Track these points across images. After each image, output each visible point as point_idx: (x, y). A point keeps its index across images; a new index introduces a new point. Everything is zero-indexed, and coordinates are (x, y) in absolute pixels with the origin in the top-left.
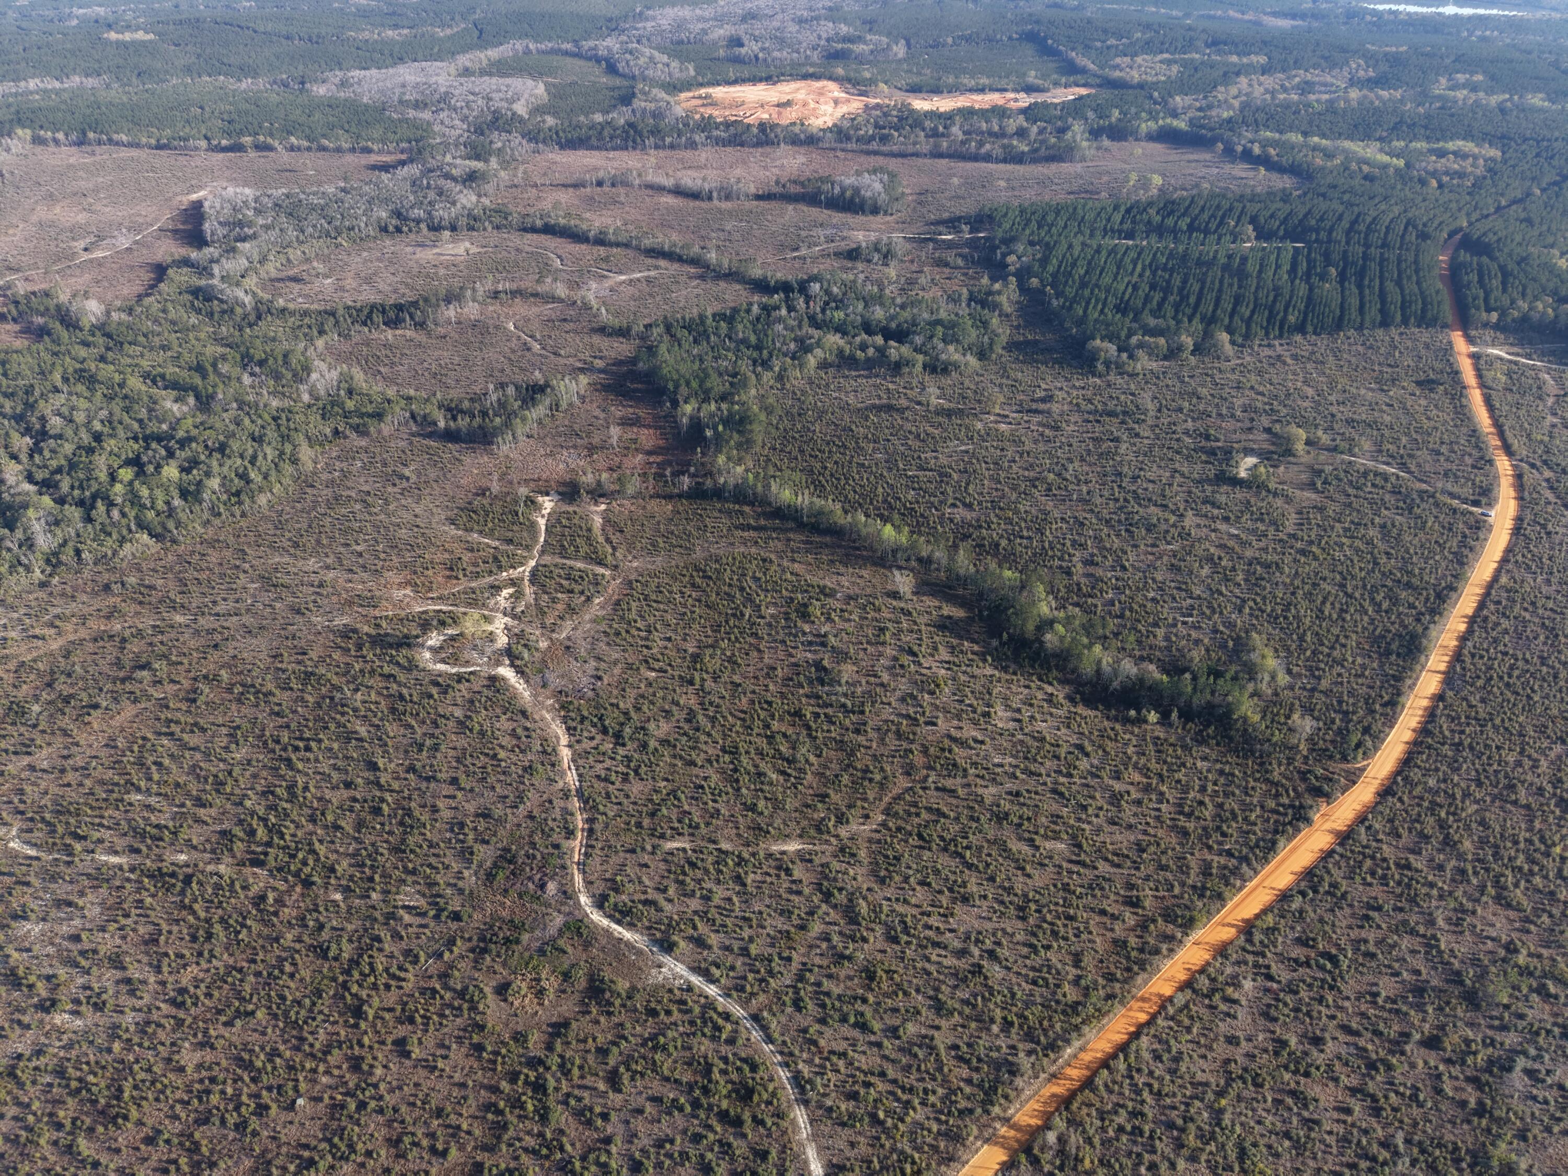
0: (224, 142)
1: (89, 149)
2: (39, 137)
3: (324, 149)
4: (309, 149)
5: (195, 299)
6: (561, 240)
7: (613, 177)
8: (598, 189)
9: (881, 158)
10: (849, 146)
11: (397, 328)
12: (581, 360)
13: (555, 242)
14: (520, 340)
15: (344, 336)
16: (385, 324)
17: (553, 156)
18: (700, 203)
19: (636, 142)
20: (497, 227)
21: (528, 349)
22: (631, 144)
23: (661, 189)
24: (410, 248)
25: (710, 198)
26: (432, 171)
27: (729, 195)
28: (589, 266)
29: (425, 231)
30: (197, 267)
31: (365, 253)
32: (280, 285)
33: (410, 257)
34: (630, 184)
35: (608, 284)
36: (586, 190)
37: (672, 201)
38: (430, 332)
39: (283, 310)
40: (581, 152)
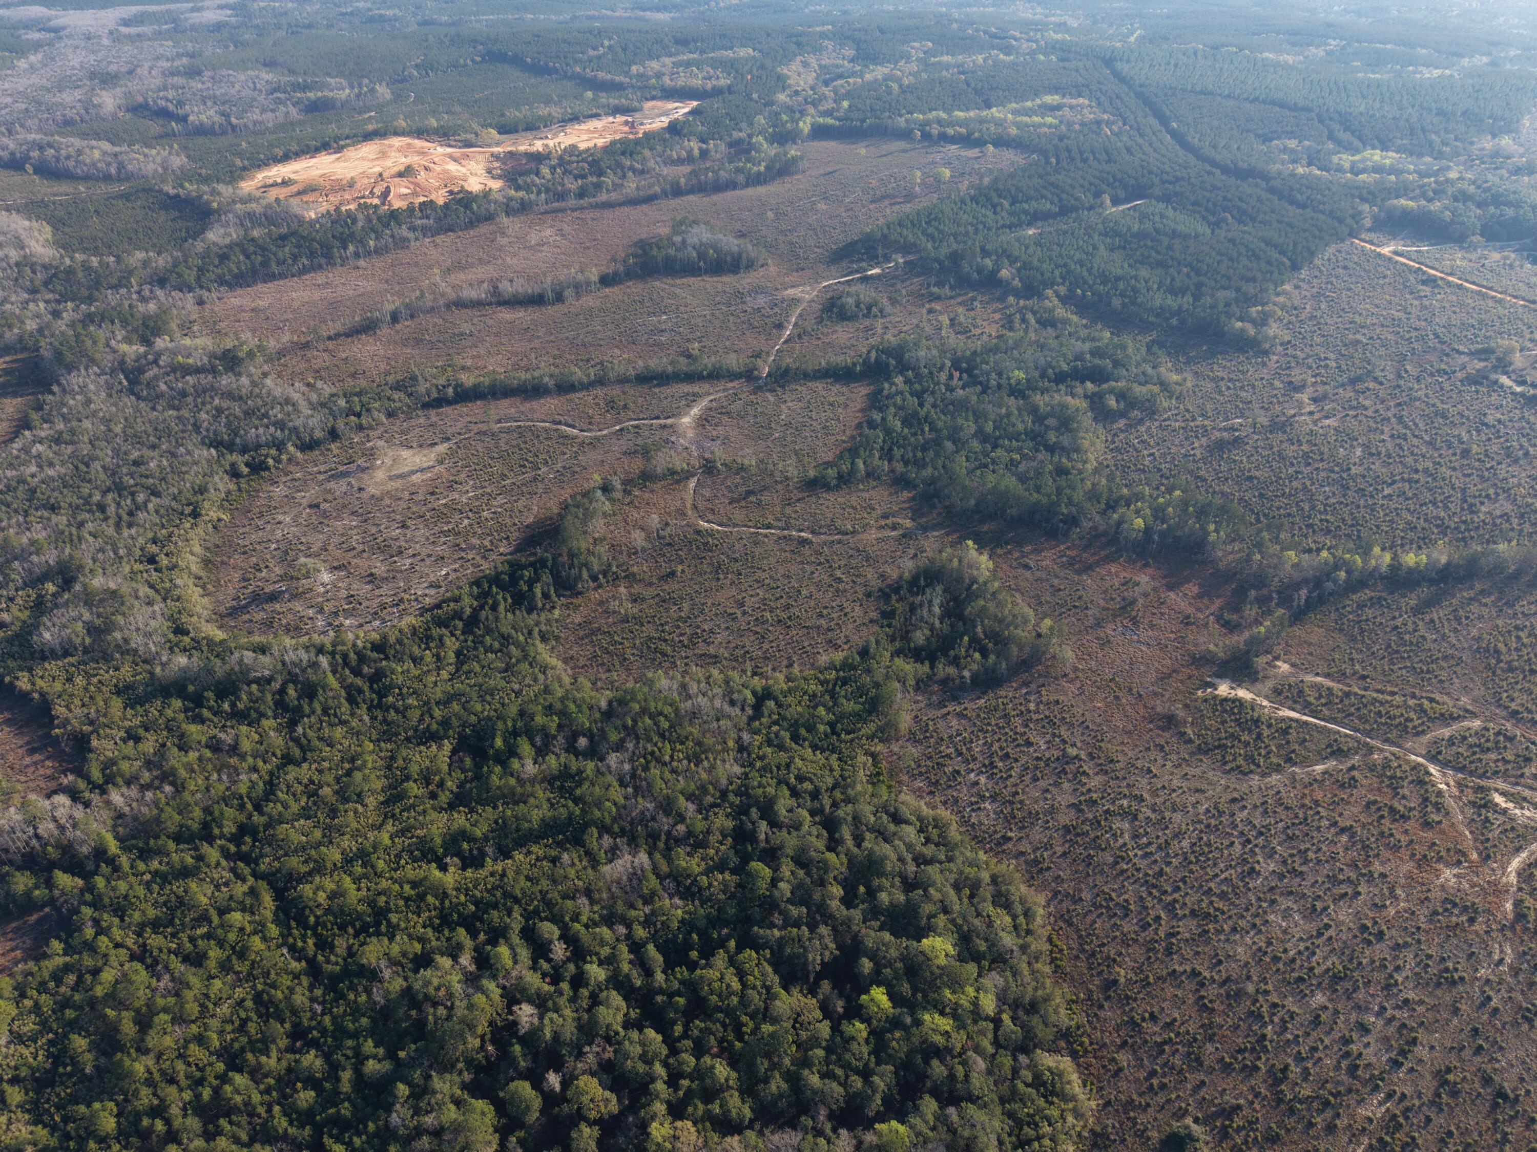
5: (198, 701)
6: (505, 403)
7: (407, 306)
8: (398, 326)
9: (626, 209)
10: (572, 202)
11: (580, 593)
12: (882, 527)
13: (506, 407)
14: (766, 536)
15: (544, 638)
16: (559, 596)
17: (236, 302)
18: (555, 308)
19: (329, 256)
20: (390, 415)
21: (803, 542)
22: (323, 261)
23: (477, 304)
24: (332, 485)
25: (559, 298)
26: (141, 370)
27: (579, 288)
28: (620, 422)
29: (299, 454)
30: (66, 654)
31: (280, 517)
32: (259, 616)
33: (364, 495)
34: (433, 309)
35: (690, 434)
36: (384, 331)
37: (521, 314)
38: (631, 578)
39: (380, 647)
40: (260, 287)
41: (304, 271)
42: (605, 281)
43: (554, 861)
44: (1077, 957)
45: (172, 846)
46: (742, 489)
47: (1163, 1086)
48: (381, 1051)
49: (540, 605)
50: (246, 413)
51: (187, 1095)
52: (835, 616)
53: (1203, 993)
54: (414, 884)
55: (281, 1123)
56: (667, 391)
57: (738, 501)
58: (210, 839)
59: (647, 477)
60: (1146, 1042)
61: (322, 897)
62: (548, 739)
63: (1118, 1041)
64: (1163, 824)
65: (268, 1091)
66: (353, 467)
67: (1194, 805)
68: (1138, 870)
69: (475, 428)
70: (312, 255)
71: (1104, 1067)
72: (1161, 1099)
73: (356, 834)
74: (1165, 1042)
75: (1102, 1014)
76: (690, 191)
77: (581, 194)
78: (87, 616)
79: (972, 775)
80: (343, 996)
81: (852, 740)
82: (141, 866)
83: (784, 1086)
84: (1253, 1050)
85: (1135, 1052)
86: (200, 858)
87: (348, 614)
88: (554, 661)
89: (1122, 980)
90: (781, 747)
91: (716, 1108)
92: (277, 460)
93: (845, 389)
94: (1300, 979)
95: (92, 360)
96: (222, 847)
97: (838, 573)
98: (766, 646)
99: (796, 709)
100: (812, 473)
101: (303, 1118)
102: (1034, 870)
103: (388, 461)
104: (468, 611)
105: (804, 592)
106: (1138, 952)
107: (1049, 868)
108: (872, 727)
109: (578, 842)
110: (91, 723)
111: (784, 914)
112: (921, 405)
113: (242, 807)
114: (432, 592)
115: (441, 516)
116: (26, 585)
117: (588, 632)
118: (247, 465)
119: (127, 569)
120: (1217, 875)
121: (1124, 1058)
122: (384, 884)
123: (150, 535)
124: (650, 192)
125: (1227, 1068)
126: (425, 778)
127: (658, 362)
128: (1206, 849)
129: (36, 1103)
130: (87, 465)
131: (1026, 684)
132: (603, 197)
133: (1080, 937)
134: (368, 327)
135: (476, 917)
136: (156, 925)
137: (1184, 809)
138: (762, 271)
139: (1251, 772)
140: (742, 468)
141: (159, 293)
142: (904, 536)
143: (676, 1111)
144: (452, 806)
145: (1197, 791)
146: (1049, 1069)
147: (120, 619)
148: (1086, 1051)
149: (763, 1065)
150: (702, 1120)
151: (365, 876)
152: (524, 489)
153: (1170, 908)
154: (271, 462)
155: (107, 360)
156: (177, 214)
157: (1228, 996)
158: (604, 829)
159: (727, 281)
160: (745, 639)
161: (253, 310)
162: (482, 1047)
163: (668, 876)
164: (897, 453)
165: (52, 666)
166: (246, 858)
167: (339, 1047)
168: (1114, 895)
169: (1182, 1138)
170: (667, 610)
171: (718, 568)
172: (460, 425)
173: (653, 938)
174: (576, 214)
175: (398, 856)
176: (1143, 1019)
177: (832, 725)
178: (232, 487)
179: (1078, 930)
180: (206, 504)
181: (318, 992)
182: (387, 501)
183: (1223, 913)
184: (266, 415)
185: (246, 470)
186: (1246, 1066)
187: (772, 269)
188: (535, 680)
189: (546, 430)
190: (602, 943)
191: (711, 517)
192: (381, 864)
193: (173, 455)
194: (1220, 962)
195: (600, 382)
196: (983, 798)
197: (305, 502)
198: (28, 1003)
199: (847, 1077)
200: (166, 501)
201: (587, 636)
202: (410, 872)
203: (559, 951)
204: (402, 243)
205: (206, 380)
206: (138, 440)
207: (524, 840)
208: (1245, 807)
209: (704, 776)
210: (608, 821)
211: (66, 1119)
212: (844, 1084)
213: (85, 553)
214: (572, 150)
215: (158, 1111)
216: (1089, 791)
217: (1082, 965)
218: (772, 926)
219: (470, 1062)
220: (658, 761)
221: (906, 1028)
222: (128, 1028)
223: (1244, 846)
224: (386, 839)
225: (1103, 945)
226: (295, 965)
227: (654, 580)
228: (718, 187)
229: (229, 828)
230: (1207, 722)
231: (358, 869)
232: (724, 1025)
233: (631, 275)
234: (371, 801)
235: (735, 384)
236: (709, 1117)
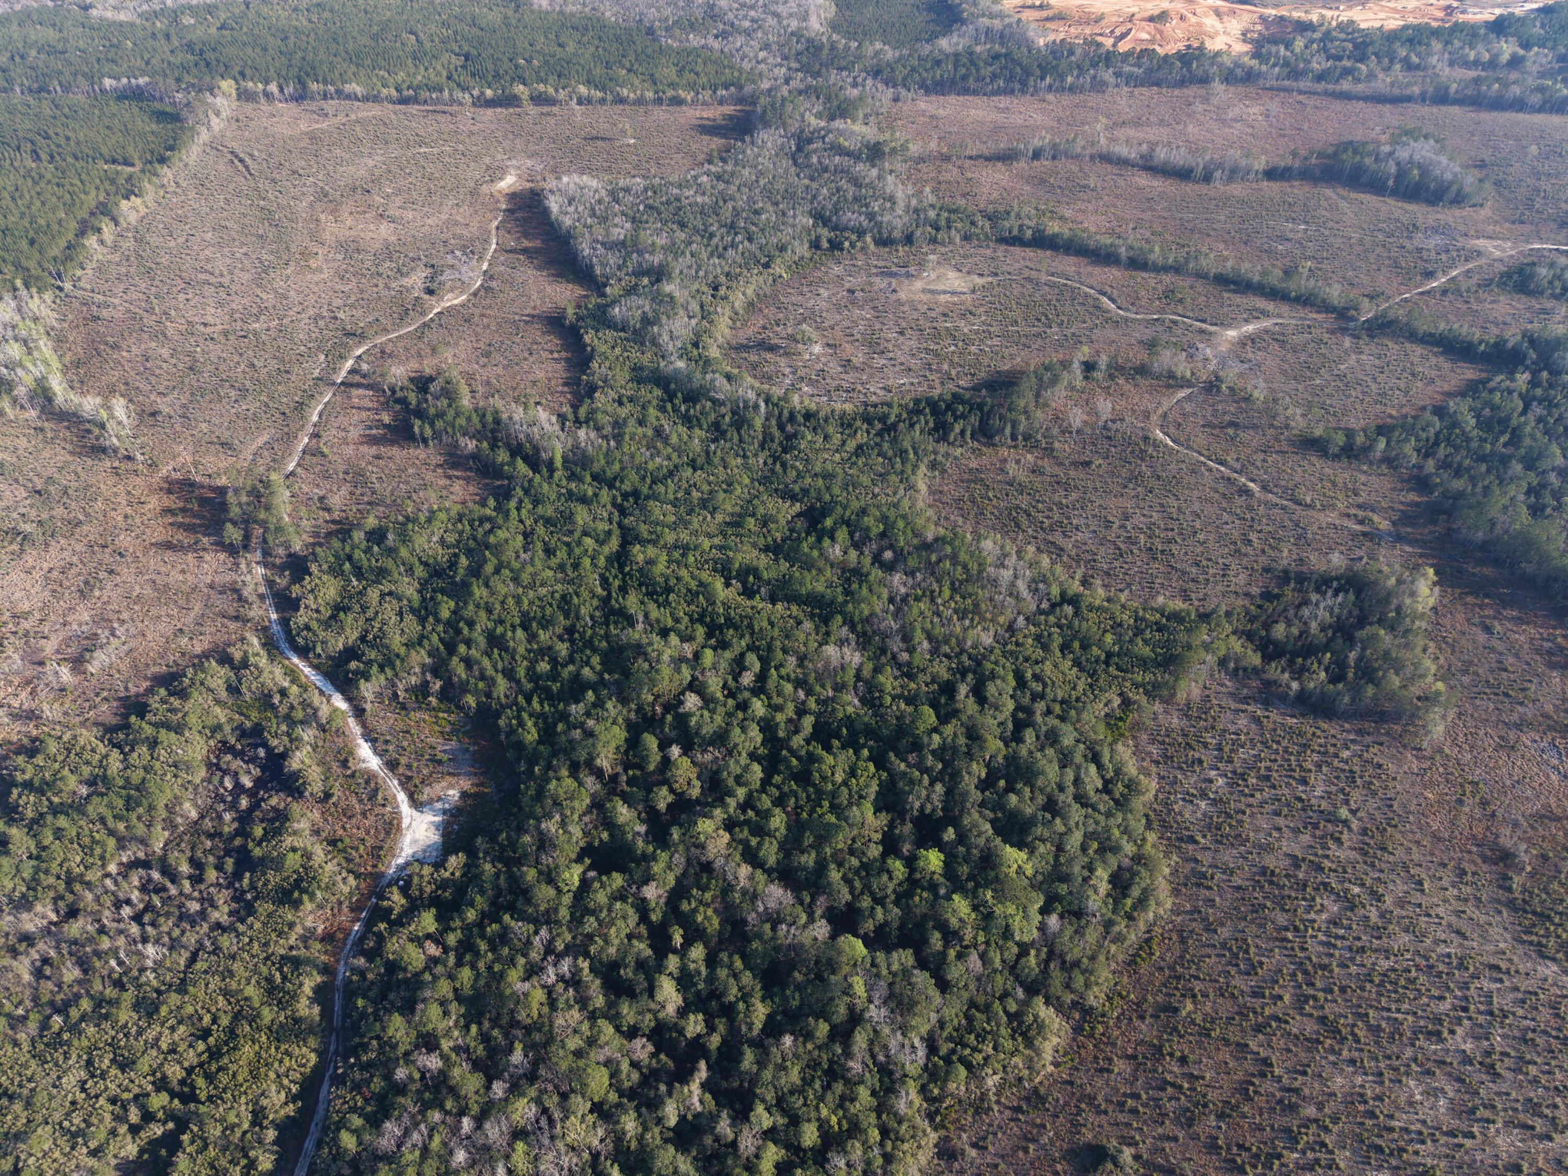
0: (489, 93)
1: (314, 106)
2: (246, 91)
3: (621, 101)
4: (602, 101)
5: (671, 397)
6: (1072, 260)
7: (1055, 146)
8: (1036, 163)
9: (1361, 104)
10: (1303, 84)
11: (994, 445)
12: (1349, 516)
13: (1068, 264)
14: (1210, 470)
15: (933, 466)
16: (972, 437)
17: (922, 105)
18: (1197, 187)
19: (1024, 83)
20: (966, 238)
21: (1245, 491)
22: (1017, 86)
23: (1123, 162)
24: (877, 280)
25: (1207, 178)
26: (810, 141)
27: (1234, 174)
28: (1162, 311)
29: (872, 246)
30: (623, 330)
31: (822, 291)
32: (753, 358)
33: (894, 297)
34: (1078, 156)
35: (1224, 348)
36: (1021, 165)
37: (1155, 183)
38: (1049, 451)
39: (808, 416)
40: (953, 99)
41: (998, 92)
42: (1271, 174)
43: (799, 623)
44: (1161, 969)
45: (588, 479)
46: (1227, 418)
47: (1134, 1111)
48: (598, 667)
49: (952, 439)
50: (856, 199)
51: (490, 625)
52: (1211, 571)
53: (1256, 1081)
54: (701, 584)
55: (521, 672)
56: (1238, 299)
57: (1213, 427)
58: (611, 487)
59: (1142, 370)
60: (1155, 1071)
61: (640, 558)
62: (867, 538)
63: (1130, 1051)
64: (1378, 932)
65: (529, 651)
66: (903, 270)
67: (1437, 942)
68: (1303, 949)
69: (1027, 273)
70: (1011, 79)
71: (1096, 1058)
72: (1122, 1118)
73: (695, 533)
74: (1173, 1085)
75: (1136, 1022)
76: (1460, 101)
77: (1320, 78)
78: (647, 308)
79: (1213, 773)
80: (608, 626)
81: (1116, 677)
82: (564, 482)
83: (811, 863)
84: (1257, 1156)
85: (1136, 1070)
86: (596, 495)
87: (811, 383)
88: (922, 487)
89: (1184, 1013)
90: (1045, 647)
91: (754, 842)
92: (853, 245)
93: (1447, 365)
94: (1379, 1149)
95: (785, 125)
96: (614, 497)
97: (1253, 537)
98: (1117, 564)
99: (1090, 625)
100: (1318, 432)
101: (533, 676)
102: (1194, 880)
103: (933, 276)
104: (893, 418)
105: (1201, 537)
106: (1226, 1007)
107: (1209, 888)
108: (1149, 677)
109: (826, 620)
110: (605, 381)
111: (922, 758)
112: (1524, 412)
113: (643, 478)
114: (881, 393)
115: (937, 335)
116: (634, 274)
117: (974, 478)
118: (829, 241)
119: (696, 286)
120: (1389, 1010)
121: (1120, 1066)
122: (683, 573)
123: (727, 269)
124: (1408, 92)
125: (1212, 1147)
126: (765, 522)
127: (1251, 269)
128: (1402, 982)
129: (426, 581)
130: (725, 201)
131: (1360, 732)
132: (1345, 85)
133: (1182, 957)
134: (1007, 157)
135: (720, 628)
136: (548, 521)
137: (1420, 937)
138: (1468, 211)
139: (1554, 959)
140: (1248, 399)
141: (869, 82)
142: (1364, 534)
143: (730, 825)
144: (766, 549)
145: (1458, 932)
146: (1036, 1017)
147: (664, 319)
148: (1091, 1036)
149: (808, 839)
150: (740, 841)
151: (678, 563)
152: (1023, 340)
153: (1301, 1001)
154: (847, 244)
155: (794, 126)
156: (934, 16)
157: (1280, 1102)
158: (850, 623)
159: (1418, 211)
160: (1103, 549)
161: (931, 117)
162: (653, 705)
163: (866, 682)
164: (1442, 451)
165: (610, 334)
166: (623, 512)
167: (582, 651)
168: (1252, 950)
169: (1107, 1155)
170: (1054, 491)
171: (1134, 478)
172: (1017, 266)
173: (818, 715)
174: (1301, 98)
175: (707, 562)
176: (1171, 1055)
177: (1109, 655)
178: (808, 255)
179: (1186, 951)
180: (779, 261)
181: (597, 614)
182: (906, 308)
183: (1358, 1041)
184: (867, 205)
185: (825, 245)
186: (1234, 1161)
187: (1485, 212)
188: (895, 493)
189: (1086, 295)
190: (779, 694)
191: (1172, 430)
192: (691, 559)
193: (784, 214)
194: (1304, 1073)
195: (1177, 269)
196: (1204, 795)
197: (847, 285)
198: (460, 526)
199: (862, 893)
200: (753, 247)
201: (968, 481)
202: (705, 576)
203: (747, 679)
204: (1099, 86)
205: (847, 161)
206: (768, 194)
207: (793, 598)
208: (1501, 981)
209: (958, 629)
210: (856, 619)
211: (432, 598)
212: (856, 897)
213: (678, 266)
214: (1348, 27)
215: (471, 624)
216: (1327, 857)
217: (1159, 978)
218: (904, 760)
219: (640, 709)
220: (932, 600)
221: (936, 896)
222: (489, 568)
223: (1454, 1008)
224: (706, 544)
225: (1197, 978)
226: (599, 590)
227: (1067, 462)
228: (1498, 104)
229: (627, 487)
230: (1555, 886)
231: (676, 555)
232: (808, 797)
233: (1306, 175)
234: (719, 517)
235: (1320, 317)
236: (745, 843)
